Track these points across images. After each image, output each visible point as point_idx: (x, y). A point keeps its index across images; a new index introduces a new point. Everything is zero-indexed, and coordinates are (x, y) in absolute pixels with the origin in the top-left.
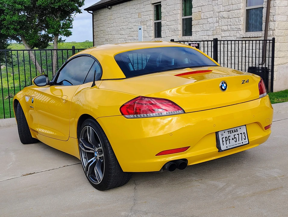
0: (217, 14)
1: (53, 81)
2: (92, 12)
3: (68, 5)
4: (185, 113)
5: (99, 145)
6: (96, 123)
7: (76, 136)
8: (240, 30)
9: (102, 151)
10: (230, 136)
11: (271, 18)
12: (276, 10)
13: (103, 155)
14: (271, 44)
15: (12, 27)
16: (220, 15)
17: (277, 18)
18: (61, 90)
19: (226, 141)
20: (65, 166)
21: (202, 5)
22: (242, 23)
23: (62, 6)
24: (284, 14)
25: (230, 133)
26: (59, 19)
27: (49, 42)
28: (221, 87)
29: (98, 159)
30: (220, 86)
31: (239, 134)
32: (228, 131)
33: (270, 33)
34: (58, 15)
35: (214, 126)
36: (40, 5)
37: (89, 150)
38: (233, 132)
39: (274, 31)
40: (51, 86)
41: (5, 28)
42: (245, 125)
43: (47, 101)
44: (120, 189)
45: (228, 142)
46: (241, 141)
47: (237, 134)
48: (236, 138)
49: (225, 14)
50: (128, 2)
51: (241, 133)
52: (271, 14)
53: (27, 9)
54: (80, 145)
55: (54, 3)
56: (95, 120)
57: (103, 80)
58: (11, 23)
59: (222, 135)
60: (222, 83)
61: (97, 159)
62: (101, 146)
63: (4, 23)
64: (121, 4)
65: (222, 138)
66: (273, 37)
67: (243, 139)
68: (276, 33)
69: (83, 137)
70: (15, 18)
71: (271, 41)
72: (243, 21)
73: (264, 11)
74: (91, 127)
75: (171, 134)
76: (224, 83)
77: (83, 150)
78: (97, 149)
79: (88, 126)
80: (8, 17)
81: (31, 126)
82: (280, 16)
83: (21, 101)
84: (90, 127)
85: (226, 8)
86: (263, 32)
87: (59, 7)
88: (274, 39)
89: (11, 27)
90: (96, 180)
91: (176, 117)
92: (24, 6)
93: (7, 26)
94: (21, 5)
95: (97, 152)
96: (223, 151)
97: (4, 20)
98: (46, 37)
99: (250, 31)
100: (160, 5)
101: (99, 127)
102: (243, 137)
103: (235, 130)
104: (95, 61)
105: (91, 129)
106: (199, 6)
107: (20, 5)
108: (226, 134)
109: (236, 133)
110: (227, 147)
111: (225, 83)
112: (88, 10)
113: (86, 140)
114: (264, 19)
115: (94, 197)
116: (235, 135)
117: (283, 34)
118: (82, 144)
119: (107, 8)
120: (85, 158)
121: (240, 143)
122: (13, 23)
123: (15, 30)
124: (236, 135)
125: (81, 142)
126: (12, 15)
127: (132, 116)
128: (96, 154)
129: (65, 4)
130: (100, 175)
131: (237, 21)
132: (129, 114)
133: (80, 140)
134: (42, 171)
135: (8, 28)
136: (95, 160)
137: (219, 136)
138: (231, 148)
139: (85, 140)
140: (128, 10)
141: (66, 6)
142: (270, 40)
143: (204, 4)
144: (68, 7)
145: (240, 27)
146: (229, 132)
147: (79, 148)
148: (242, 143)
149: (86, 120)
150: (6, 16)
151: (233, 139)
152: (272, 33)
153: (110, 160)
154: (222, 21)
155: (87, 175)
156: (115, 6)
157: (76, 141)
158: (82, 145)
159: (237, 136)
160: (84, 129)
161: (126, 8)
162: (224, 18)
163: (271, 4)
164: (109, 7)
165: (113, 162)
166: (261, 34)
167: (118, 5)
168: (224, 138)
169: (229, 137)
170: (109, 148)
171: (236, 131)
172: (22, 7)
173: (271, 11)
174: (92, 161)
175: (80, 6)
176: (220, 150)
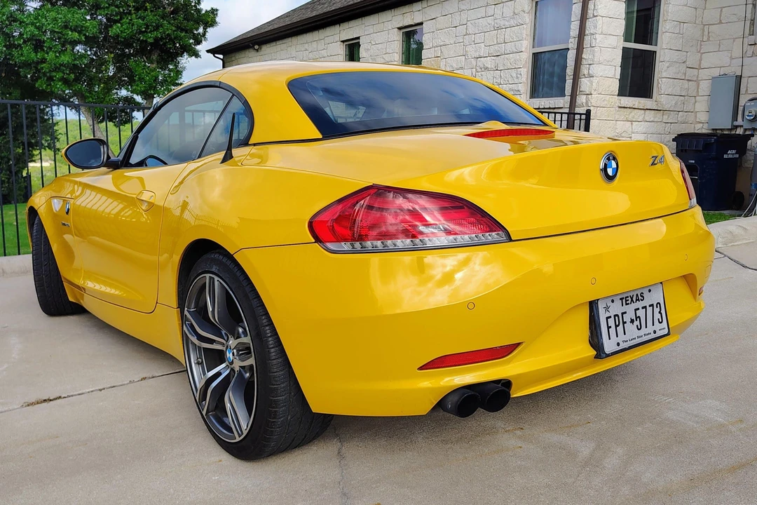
0: (474, 62)
1: (121, 158)
2: (221, 56)
3: (175, 38)
4: (511, 240)
5: (241, 330)
6: (232, 266)
7: (174, 301)
8: (519, 93)
9: (249, 348)
10: (625, 313)
11: (584, 70)
12: (596, 54)
13: (251, 361)
14: (583, 122)
15: (59, 75)
16: (479, 64)
17: (595, 70)
18: (141, 180)
19: (616, 326)
20: (145, 378)
21: (442, 43)
22: (524, 79)
23: (162, 39)
24: (610, 63)
25: (627, 304)
26: (154, 66)
27: (135, 112)
28: (605, 169)
29: (237, 369)
30: (602, 166)
31: (648, 307)
32: (621, 299)
33: (581, 99)
34: (154, 57)
35: (593, 281)
36: (118, 36)
37: (211, 341)
38: (632, 300)
39: (590, 96)
40: (115, 169)
41: (46, 78)
42: (661, 283)
43: (114, 212)
44: (296, 454)
45: (620, 329)
46: (650, 329)
47: (643, 308)
48: (639, 317)
49: (489, 63)
50: (293, 38)
51: (652, 305)
52: (584, 62)
53: (90, 41)
54: (185, 328)
55: (145, 32)
56: (230, 257)
57: (255, 145)
58: (57, 69)
59: (607, 308)
60: (608, 159)
61: (233, 370)
62: (245, 333)
63: (42, 68)
64: (280, 42)
65: (607, 318)
66: (586, 108)
67: (656, 321)
68: (595, 100)
69: (193, 306)
70: (65, 59)
71: (583, 117)
72: (525, 76)
73: (571, 56)
74: (216, 278)
75: (471, 305)
76: (611, 158)
77: (192, 343)
78: (232, 342)
79: (208, 276)
80: (51, 55)
81: (65, 272)
82: (601, 66)
83: (42, 212)
84: (213, 276)
85: (492, 50)
86: (568, 99)
87: (156, 39)
88: (588, 112)
89: (55, 76)
90: (230, 430)
91: (480, 253)
92: (85, 35)
93: (48, 75)
94: (80, 32)
95: (235, 351)
96: (608, 356)
97: (43, 61)
98: (128, 100)
99: (538, 97)
100: (358, 45)
101: (242, 278)
102: (657, 316)
103: (637, 295)
104: (233, 95)
105: (216, 283)
106: (437, 47)
107: (76, 31)
108: (616, 308)
109: (639, 304)
110: (618, 344)
111: (614, 159)
112: (213, 51)
113: (201, 313)
114: (570, 71)
115: (223, 484)
116: (638, 309)
117: (606, 102)
118: (192, 324)
119: (251, 50)
120: (198, 363)
121: (648, 331)
122: (62, 67)
123: (66, 82)
124: (640, 308)
125: (187, 320)
126: (59, 53)
127: (346, 246)
128: (229, 355)
129: (168, 35)
130: (241, 419)
131: (514, 75)
132: (338, 240)
133: (186, 313)
134: (80, 392)
135: (51, 79)
136: (228, 372)
137: (600, 310)
138: (627, 347)
139: (199, 313)
140: (294, 53)
141: (170, 39)
142: (581, 114)
143: (447, 42)
144: (175, 44)
145: (520, 88)
146: (624, 300)
147: (184, 335)
148: (655, 332)
149: (205, 257)
150: (48, 53)
151: (632, 321)
152: (584, 101)
153: (275, 377)
154: (482, 75)
155: (204, 413)
156: (268, 45)
157: (174, 315)
158: (192, 326)
159: (641, 313)
160: (197, 282)
161: (289, 49)
162: (487, 69)
163: (585, 42)
164: (256, 47)
165: (283, 383)
166: (562, 102)
167: (274, 43)
168: (610, 317)
169: (623, 314)
170: (271, 341)
171: (640, 298)
172: (79, 36)
173: (584, 56)
174: (219, 374)
175: (199, 44)
176: (600, 354)
